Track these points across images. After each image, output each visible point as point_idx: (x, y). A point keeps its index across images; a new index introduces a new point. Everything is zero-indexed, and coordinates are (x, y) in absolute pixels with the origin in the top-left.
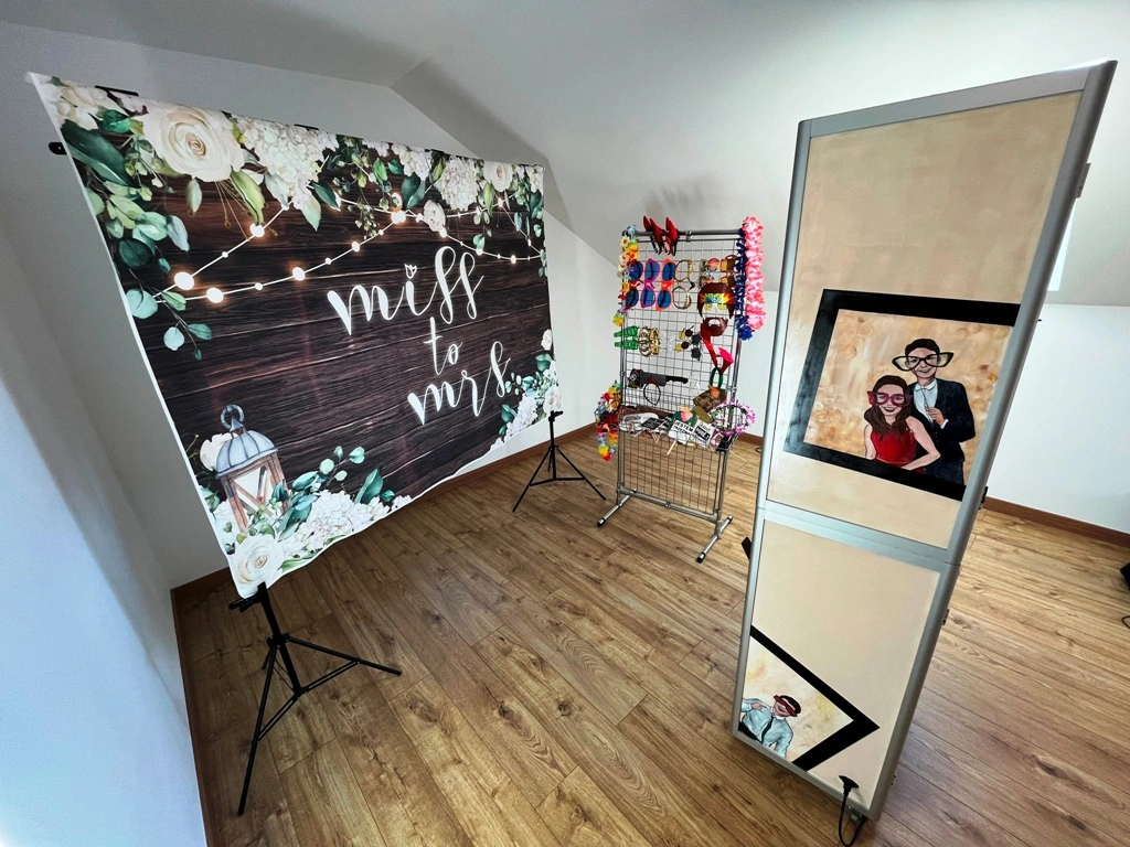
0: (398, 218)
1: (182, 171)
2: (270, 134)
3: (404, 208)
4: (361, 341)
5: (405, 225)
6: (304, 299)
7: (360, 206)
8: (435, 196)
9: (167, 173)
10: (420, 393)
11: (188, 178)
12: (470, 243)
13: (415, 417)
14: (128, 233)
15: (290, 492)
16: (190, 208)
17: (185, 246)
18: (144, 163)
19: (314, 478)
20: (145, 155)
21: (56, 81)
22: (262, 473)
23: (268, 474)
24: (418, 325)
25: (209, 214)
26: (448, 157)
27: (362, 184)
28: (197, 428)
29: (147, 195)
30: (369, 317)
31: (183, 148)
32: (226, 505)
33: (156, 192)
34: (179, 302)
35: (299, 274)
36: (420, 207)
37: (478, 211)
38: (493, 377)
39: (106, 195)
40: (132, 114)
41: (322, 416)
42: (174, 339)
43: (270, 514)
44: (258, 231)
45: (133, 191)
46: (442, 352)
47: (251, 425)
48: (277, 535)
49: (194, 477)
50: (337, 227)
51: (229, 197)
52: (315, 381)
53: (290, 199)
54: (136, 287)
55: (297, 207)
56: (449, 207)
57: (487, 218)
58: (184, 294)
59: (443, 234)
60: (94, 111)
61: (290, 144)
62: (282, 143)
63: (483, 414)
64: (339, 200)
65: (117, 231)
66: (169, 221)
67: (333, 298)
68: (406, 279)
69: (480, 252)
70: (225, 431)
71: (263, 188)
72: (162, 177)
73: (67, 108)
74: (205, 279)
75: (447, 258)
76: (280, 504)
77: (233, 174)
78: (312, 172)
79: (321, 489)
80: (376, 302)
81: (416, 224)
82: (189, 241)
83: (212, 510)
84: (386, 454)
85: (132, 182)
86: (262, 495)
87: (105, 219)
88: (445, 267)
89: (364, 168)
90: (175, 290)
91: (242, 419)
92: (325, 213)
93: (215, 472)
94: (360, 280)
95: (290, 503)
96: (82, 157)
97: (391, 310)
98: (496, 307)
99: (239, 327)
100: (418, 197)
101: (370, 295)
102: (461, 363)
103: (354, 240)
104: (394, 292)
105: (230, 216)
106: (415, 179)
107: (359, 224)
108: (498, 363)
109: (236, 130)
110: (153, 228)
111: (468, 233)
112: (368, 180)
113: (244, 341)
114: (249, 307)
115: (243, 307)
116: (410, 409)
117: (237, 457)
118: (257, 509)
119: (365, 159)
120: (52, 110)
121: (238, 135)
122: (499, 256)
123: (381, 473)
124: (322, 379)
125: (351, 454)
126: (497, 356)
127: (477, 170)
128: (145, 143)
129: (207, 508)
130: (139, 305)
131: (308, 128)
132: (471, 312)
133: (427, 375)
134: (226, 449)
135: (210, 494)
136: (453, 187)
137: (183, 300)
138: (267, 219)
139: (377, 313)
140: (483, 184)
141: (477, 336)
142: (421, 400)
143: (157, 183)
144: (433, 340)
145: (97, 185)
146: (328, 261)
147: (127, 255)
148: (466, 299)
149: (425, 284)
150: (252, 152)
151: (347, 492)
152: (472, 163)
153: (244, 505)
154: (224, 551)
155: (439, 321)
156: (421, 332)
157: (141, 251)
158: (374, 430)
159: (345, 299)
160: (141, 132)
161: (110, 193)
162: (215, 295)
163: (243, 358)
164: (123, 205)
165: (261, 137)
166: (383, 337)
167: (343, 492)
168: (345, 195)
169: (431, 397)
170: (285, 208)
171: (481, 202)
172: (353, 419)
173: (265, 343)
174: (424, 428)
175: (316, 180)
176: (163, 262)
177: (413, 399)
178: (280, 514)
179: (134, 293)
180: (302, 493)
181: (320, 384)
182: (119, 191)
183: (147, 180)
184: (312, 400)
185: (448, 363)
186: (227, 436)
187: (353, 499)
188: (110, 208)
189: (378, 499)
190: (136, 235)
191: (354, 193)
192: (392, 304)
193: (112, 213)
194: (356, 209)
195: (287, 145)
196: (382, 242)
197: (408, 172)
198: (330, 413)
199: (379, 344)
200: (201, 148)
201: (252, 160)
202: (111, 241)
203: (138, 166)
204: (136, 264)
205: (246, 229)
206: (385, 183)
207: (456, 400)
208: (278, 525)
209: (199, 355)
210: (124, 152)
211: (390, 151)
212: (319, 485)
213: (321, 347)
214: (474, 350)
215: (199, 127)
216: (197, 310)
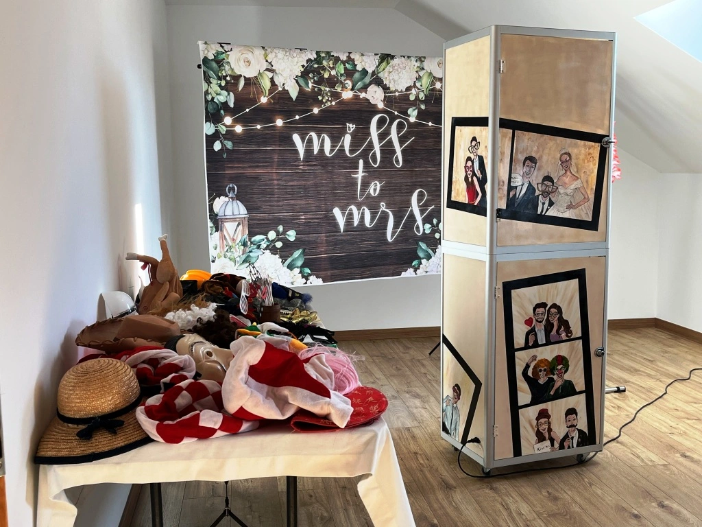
0: (347, 95)
1: (239, 73)
2: (281, 54)
3: (352, 89)
4: (308, 165)
5: (352, 99)
6: (279, 136)
7: (322, 88)
8: (378, 82)
9: (233, 74)
10: (343, 209)
11: (241, 76)
12: (405, 113)
13: (336, 225)
14: (213, 98)
15: (249, 243)
16: (238, 89)
17: (232, 105)
18: (226, 70)
19: (263, 240)
20: (227, 67)
21: (206, 43)
22: (238, 226)
23: (240, 227)
24: (350, 163)
25: (245, 92)
26: (393, 57)
27: (326, 76)
28: (216, 190)
29: (223, 83)
30: (316, 152)
31: (242, 63)
32: (217, 235)
33: (227, 82)
34: (223, 129)
35: (279, 122)
36: (365, 88)
37: (414, 91)
38: (412, 216)
39: (209, 83)
40: (226, 52)
41: (275, 203)
42: (217, 146)
43: (236, 251)
44: (264, 100)
45: (219, 82)
46: (366, 185)
47: (239, 197)
48: (237, 265)
49: (208, 214)
50: (306, 99)
51: (255, 84)
52: (276, 182)
53: (284, 85)
54: (210, 121)
55: (286, 88)
56: (389, 88)
57: (422, 96)
58: (226, 126)
59: (381, 106)
60: (214, 52)
61: (290, 58)
62: (286, 58)
63: (396, 242)
64: (311, 85)
65: (209, 98)
66: (229, 94)
67: (296, 138)
68: (346, 132)
69: (412, 120)
70: (227, 196)
71: (272, 80)
72: (231, 76)
73: (206, 52)
74: (236, 121)
75: (381, 122)
76: (243, 247)
77: (260, 74)
78: (298, 70)
79: (266, 249)
80: (323, 144)
81: (360, 99)
82: (234, 103)
83: (211, 234)
84: (309, 242)
85: (220, 78)
86: (235, 238)
87: (207, 93)
88: (379, 127)
89: (329, 67)
90: (224, 125)
91: (236, 193)
92: (301, 92)
93: (217, 215)
94: (314, 129)
95: (248, 250)
96: (206, 69)
97: (332, 151)
98: (423, 162)
99: (245, 146)
100: (364, 83)
101: (319, 139)
102: (381, 196)
103: (316, 107)
104: (336, 139)
105: (254, 93)
106: (365, 72)
107: (320, 98)
108: (419, 206)
109: (265, 53)
110: (222, 97)
111: (404, 106)
112: (330, 74)
113: (246, 153)
114: (252, 137)
115: (249, 137)
116: (334, 218)
117: (229, 212)
118: (231, 244)
119: (331, 63)
120: (201, 53)
121: (266, 56)
122: (430, 124)
123: (304, 253)
124: (280, 182)
125: (287, 233)
126: (419, 200)
127: (418, 64)
128: (228, 62)
129: (209, 232)
130: (209, 129)
131: (301, 49)
132: (397, 161)
133: (352, 199)
134: (225, 205)
135: (212, 225)
136: (394, 76)
137: (225, 129)
138: (269, 95)
139: (321, 150)
140: (421, 73)
141: (399, 181)
142: (343, 214)
143: (228, 78)
144: (360, 175)
145: (207, 80)
146: (297, 117)
147: (210, 107)
148: (394, 152)
149: (361, 137)
150: (270, 63)
151: (280, 257)
152: (413, 59)
153: (225, 238)
154: (211, 258)
155: (366, 164)
156: (350, 168)
157: (215, 106)
158: (305, 223)
159: (303, 139)
160: (228, 58)
161: (211, 83)
162: (239, 129)
163: (243, 162)
164: (214, 87)
165: (276, 56)
166: (323, 166)
167: (278, 256)
168: (315, 82)
169: (351, 214)
170: (280, 89)
171: (418, 85)
172: (293, 211)
173: (255, 156)
174: (342, 235)
175: (300, 74)
176: (222, 112)
177: (337, 212)
178: (241, 253)
179: (208, 123)
180: (256, 246)
181: (278, 185)
182: (214, 81)
183: (225, 77)
184: (272, 193)
185: (369, 194)
186: (227, 199)
187: (283, 262)
188: (210, 88)
189: (298, 270)
190: (215, 100)
191: (321, 81)
192: (333, 147)
193: (210, 90)
194: (320, 90)
195: (288, 59)
196: (333, 109)
197: (359, 68)
198: (280, 203)
199: (319, 170)
200: (249, 63)
201: (270, 67)
202: (207, 101)
203: (224, 72)
204: (212, 112)
205: (259, 99)
206: (342, 75)
207: (371, 222)
208: (238, 259)
209: (225, 156)
210: (219, 67)
211: (349, 57)
212: (265, 246)
213: (283, 163)
214: (395, 189)
215: (250, 54)
216: (230, 135)
